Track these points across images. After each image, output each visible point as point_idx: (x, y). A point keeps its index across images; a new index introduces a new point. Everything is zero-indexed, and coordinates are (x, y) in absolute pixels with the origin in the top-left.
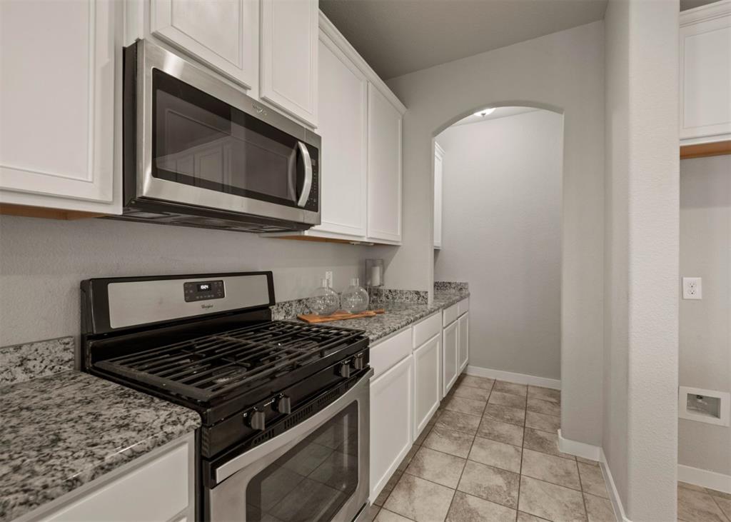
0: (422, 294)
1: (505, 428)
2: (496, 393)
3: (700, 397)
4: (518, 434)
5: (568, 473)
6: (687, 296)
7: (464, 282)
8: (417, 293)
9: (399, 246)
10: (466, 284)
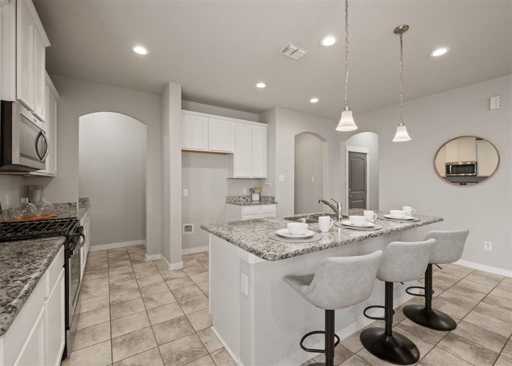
0: (73, 204)
1: (121, 263)
2: (111, 254)
3: (187, 226)
4: (128, 263)
5: (151, 265)
6: (184, 195)
7: (86, 197)
8: (69, 204)
9: (54, 177)
10: (88, 198)
